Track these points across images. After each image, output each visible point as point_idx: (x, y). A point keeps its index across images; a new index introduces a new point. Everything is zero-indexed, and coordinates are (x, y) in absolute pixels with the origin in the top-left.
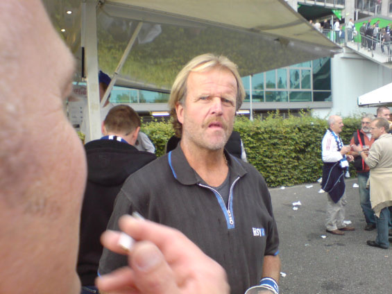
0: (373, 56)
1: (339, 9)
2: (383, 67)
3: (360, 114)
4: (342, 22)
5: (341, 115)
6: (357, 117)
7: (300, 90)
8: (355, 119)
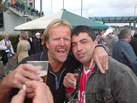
0: (18, 13)
2: (22, 18)
3: (14, 33)
5: (8, 33)
6: (14, 34)
8: (13, 35)
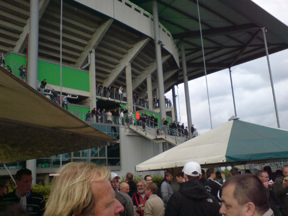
0: (146, 134)
1: (124, 104)
2: (153, 142)
4: (126, 112)
7: (98, 158)
